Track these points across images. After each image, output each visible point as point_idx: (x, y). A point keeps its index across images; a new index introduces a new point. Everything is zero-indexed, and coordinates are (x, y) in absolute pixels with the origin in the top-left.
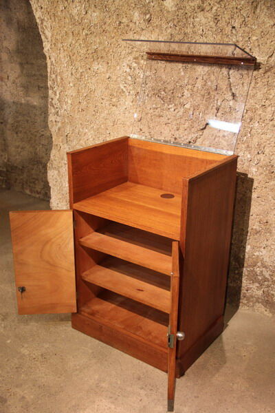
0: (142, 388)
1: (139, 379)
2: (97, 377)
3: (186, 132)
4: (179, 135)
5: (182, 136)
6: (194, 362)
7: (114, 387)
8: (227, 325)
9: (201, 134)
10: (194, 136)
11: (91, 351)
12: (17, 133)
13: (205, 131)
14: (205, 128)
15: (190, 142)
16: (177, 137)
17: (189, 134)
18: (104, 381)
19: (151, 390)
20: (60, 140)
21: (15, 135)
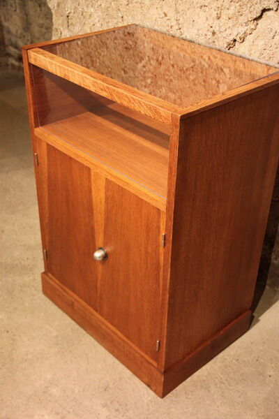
0: (105, 406)
1: (105, 390)
2: (49, 376)
3: (230, 23)
4: (220, 27)
5: (223, 29)
6: (192, 374)
7: (68, 397)
8: (258, 321)
9: (253, 27)
10: (242, 30)
11: (55, 334)
12: (40, 6)
13: (260, 22)
14: (260, 17)
15: (235, 41)
16: (216, 29)
17: (234, 26)
18: (57, 385)
19: (117, 410)
20: (60, 22)
21: (38, 9)
